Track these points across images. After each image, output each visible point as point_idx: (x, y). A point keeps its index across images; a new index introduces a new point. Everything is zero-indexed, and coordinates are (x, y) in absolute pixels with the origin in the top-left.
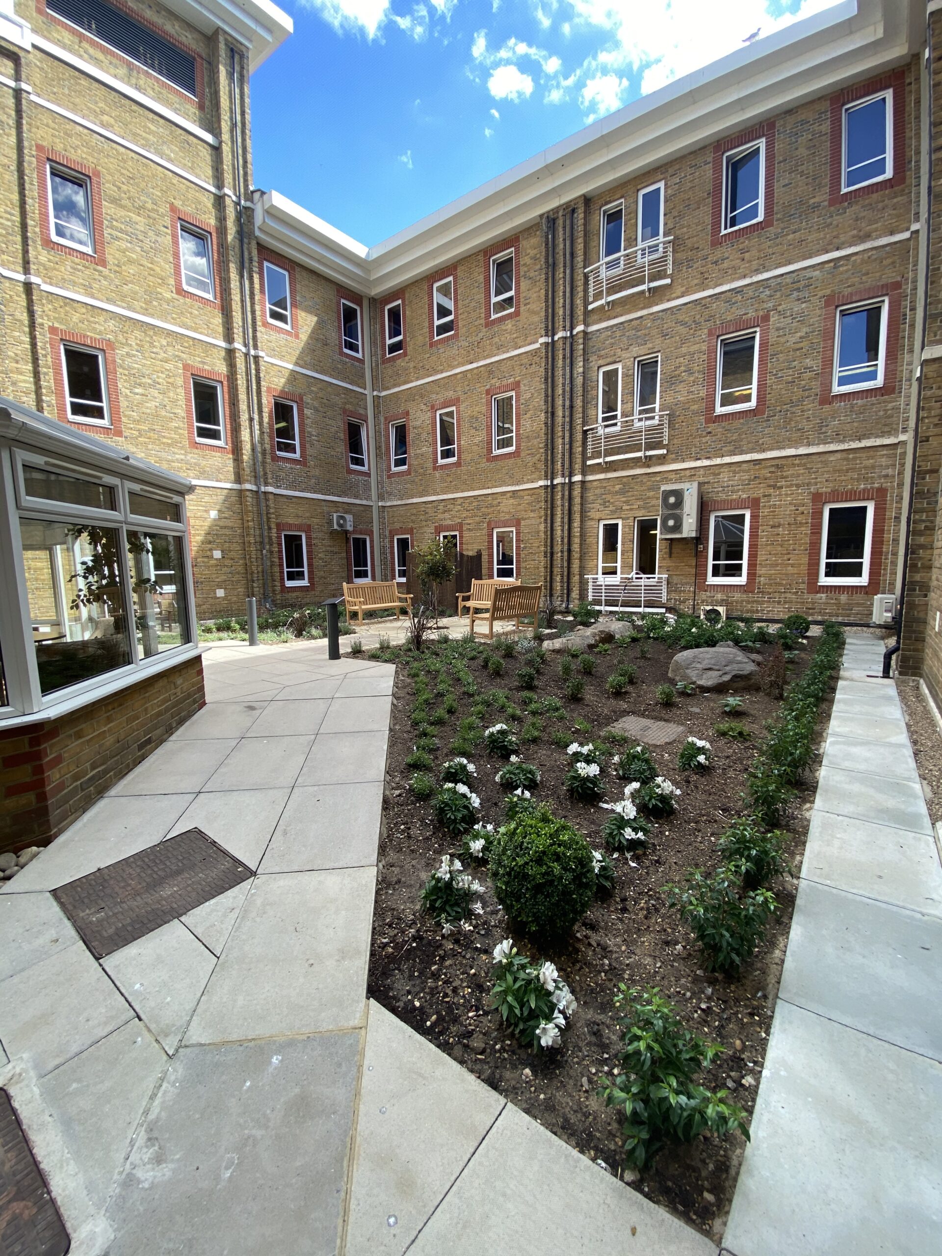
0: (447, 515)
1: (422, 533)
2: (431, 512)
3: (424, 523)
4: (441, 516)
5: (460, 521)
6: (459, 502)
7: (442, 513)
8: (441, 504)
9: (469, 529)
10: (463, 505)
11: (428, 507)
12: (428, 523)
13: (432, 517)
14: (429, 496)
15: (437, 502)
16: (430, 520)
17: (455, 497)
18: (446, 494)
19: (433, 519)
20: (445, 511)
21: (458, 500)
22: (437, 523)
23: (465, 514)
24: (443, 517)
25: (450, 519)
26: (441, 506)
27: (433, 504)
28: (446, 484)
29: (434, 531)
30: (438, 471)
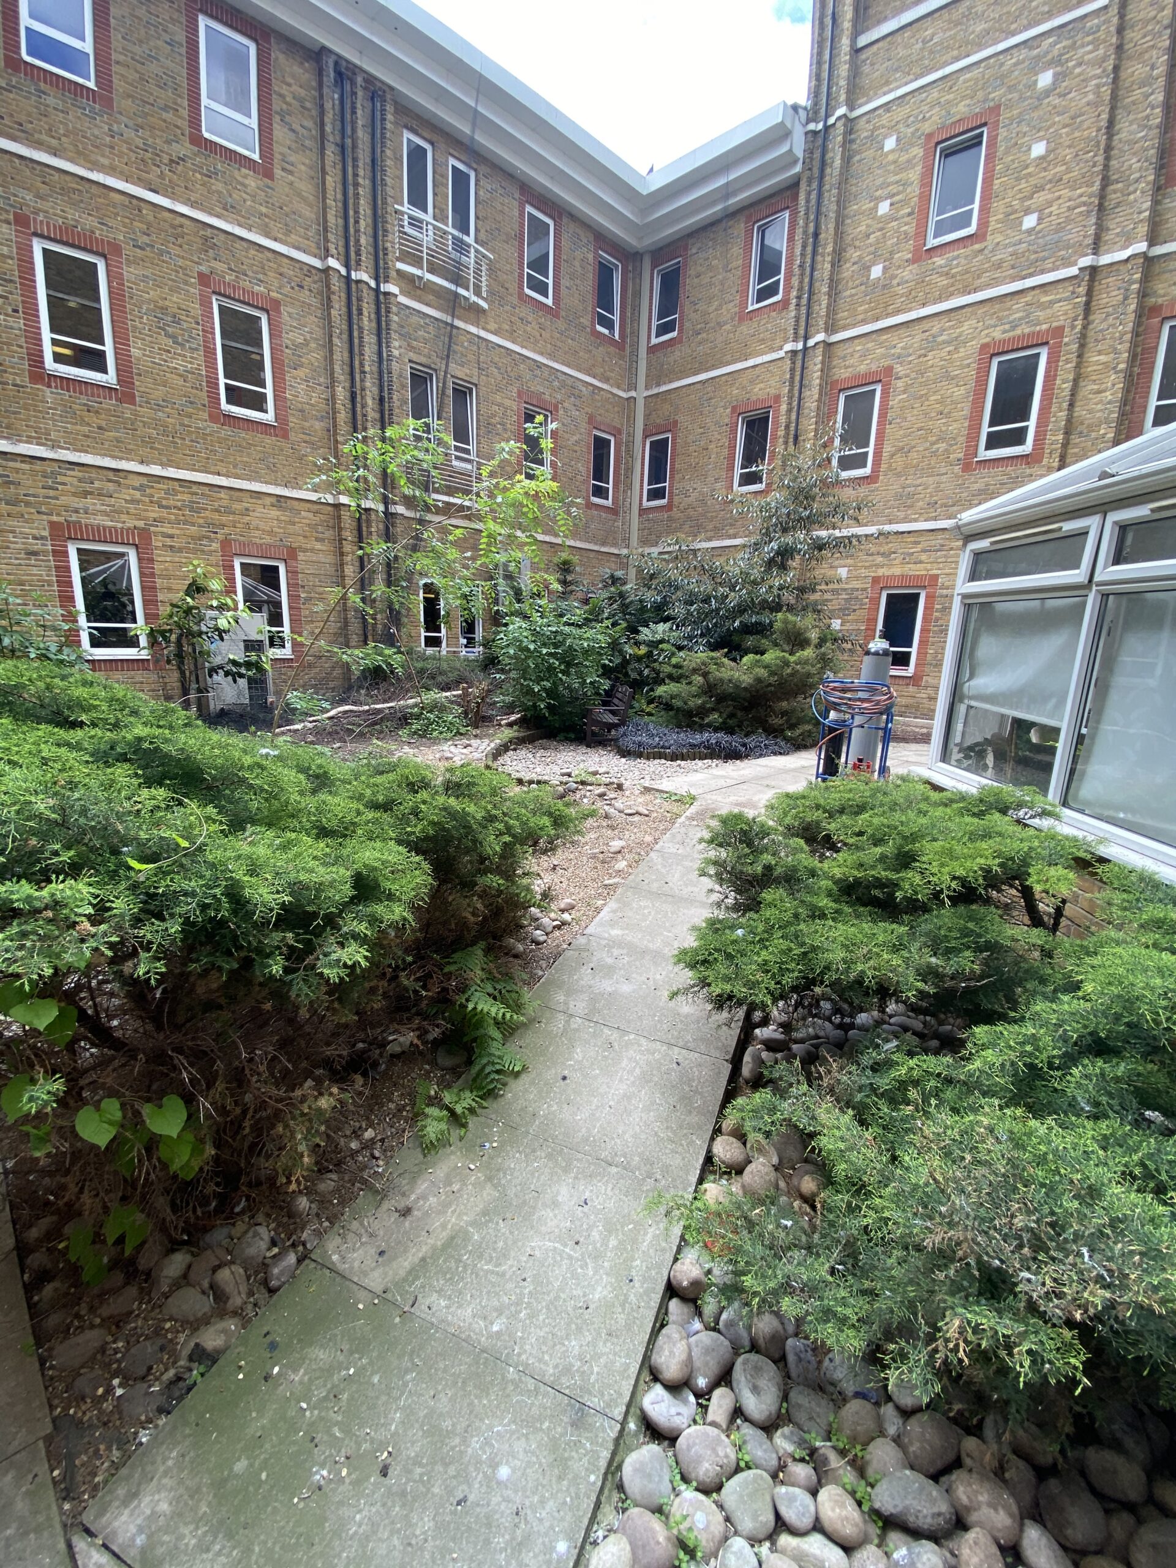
0: (92, 503)
4: (70, 501)
5: (140, 524)
7: (74, 494)
8: (69, 473)
9: (171, 547)
10: (148, 491)
11: (17, 471)
12: (22, 508)
13: (34, 496)
14: (20, 441)
15: (56, 465)
16: (28, 504)
17: (120, 467)
18: (87, 452)
19: (41, 503)
20: (85, 494)
21: (131, 476)
22: (58, 515)
23: (154, 513)
24: (81, 505)
25: (105, 513)
26: (71, 478)
27: (38, 466)
28: (87, 429)
29: (46, 533)
30: (49, 386)
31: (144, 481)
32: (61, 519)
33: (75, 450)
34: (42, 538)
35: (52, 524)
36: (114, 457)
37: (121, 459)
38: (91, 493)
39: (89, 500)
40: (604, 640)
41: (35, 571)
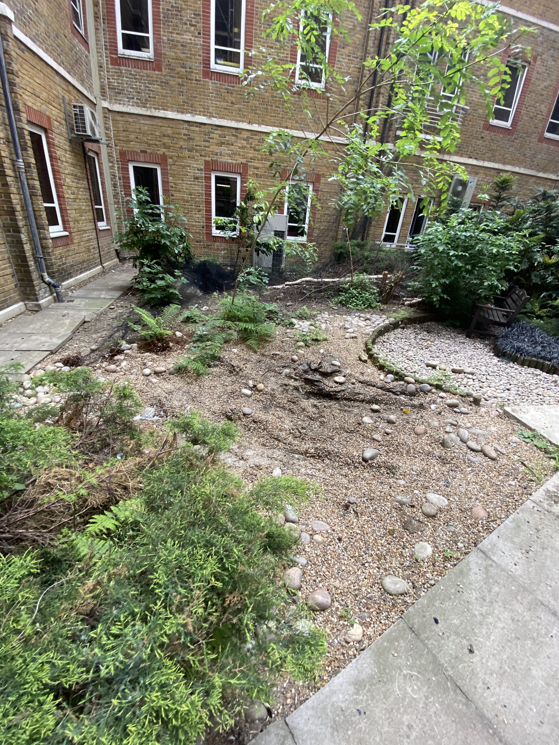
0: (224, 149)
1: (184, 167)
2: (199, 140)
3: (187, 153)
4: (214, 148)
5: (244, 161)
6: (245, 135)
7: (217, 144)
8: (216, 132)
9: (257, 174)
10: (250, 141)
11: (193, 131)
12: (194, 153)
13: (200, 146)
14: (196, 114)
15: (210, 127)
16: (197, 151)
17: (238, 127)
18: (224, 118)
19: (202, 150)
20: (222, 144)
21: (243, 132)
22: (209, 157)
23: (251, 154)
24: (218, 151)
25: (229, 155)
26: (216, 135)
27: (203, 129)
28: (225, 104)
29: (203, 167)
30: (211, 79)
31: (248, 134)
32: (209, 159)
33: (220, 118)
34: (201, 170)
35: (206, 162)
36: (237, 121)
37: (240, 121)
38: (224, 143)
39: (223, 148)
40: (516, 247)
41: (197, 188)
